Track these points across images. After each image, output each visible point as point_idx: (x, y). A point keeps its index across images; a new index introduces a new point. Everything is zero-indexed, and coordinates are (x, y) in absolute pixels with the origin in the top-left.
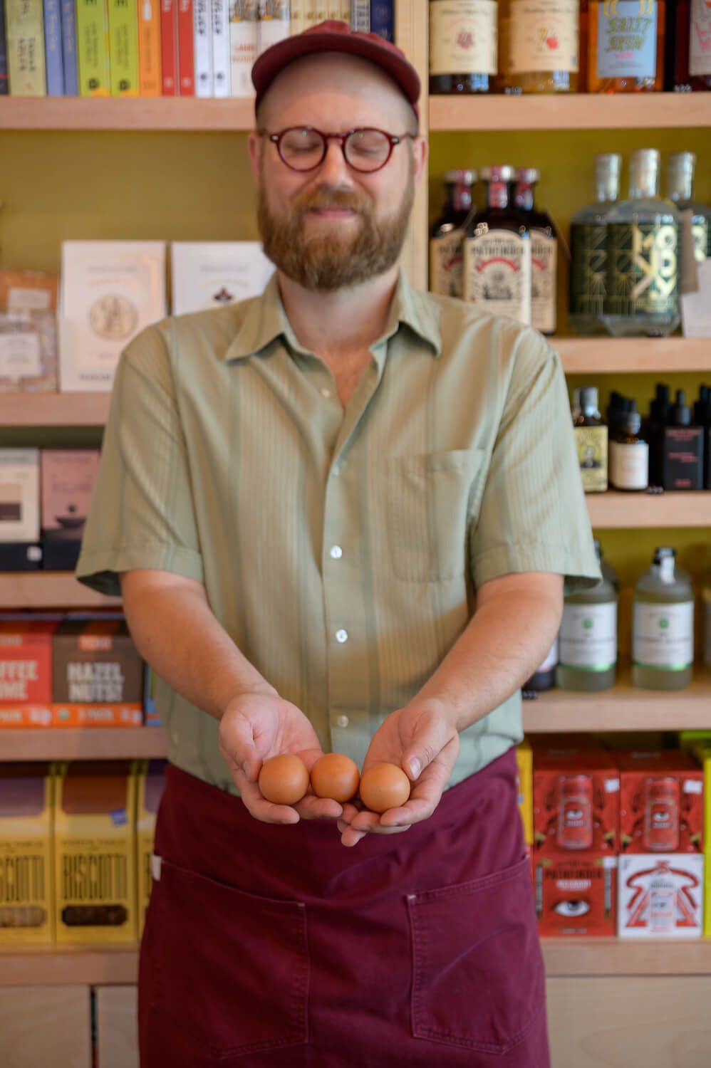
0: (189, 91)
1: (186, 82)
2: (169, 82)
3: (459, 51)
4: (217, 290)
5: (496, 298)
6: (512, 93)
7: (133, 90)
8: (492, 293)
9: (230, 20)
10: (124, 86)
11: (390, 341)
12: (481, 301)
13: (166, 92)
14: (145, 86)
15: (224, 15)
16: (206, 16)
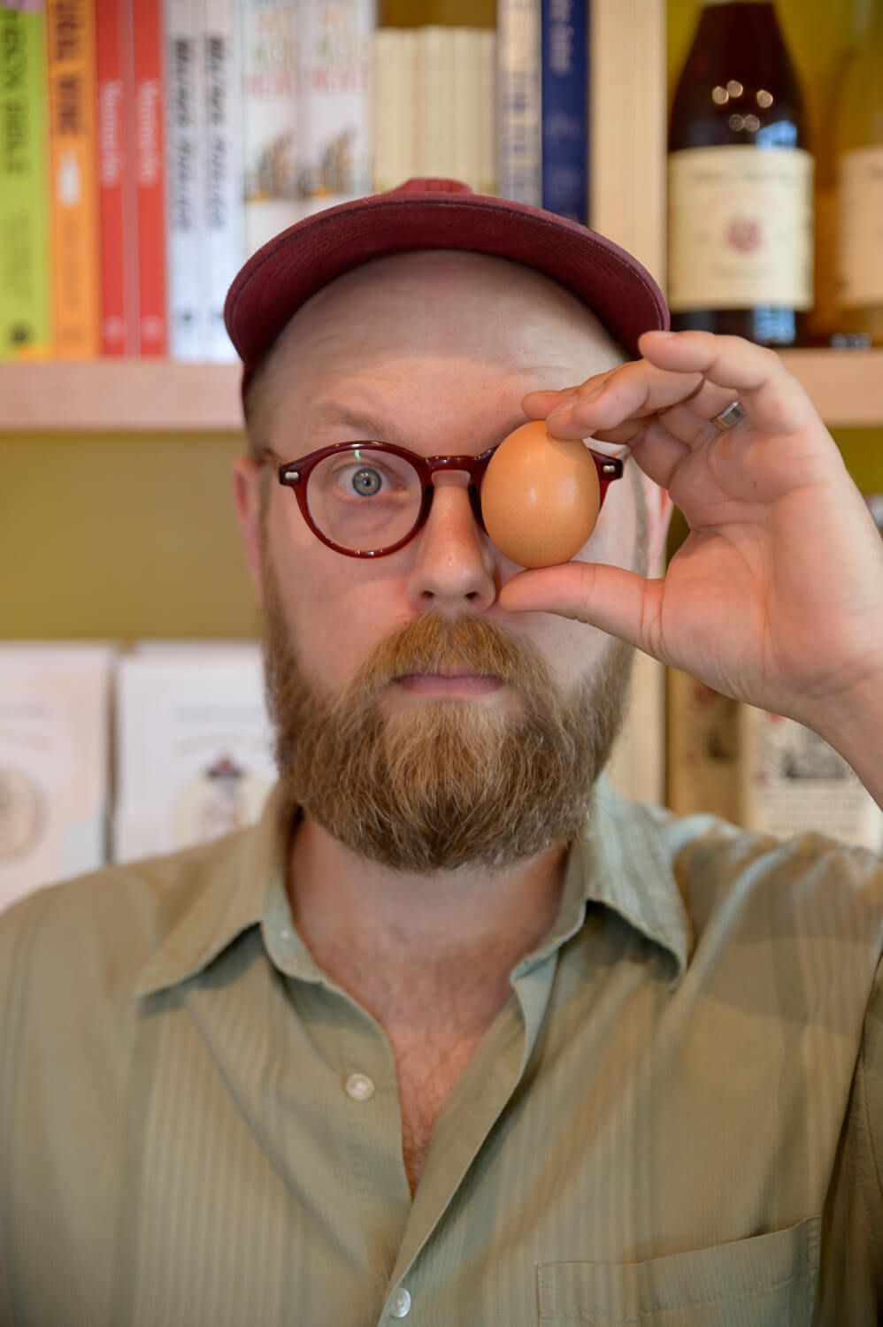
0: (156, 348)
1: (151, 328)
2: (114, 329)
3: (731, 258)
4: (209, 757)
5: (812, 777)
6: (850, 345)
7: (40, 346)
8: (802, 764)
9: (246, 199)
10: (20, 336)
11: (563, 950)
12: (778, 785)
13: (110, 349)
14: (66, 336)
15: (230, 189)
16: (196, 192)
